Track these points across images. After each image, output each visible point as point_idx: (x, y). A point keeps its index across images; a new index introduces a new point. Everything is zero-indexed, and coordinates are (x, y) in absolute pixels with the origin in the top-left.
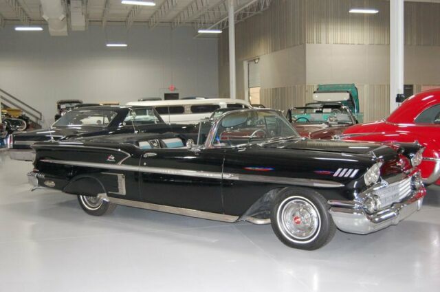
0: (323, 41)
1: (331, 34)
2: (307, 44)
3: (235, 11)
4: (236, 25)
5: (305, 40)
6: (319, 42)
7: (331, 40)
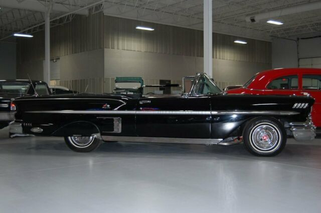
0: (116, 47)
1: (120, 42)
2: (105, 49)
3: (50, 19)
4: (51, 29)
5: (104, 46)
6: (113, 48)
7: (120, 47)
